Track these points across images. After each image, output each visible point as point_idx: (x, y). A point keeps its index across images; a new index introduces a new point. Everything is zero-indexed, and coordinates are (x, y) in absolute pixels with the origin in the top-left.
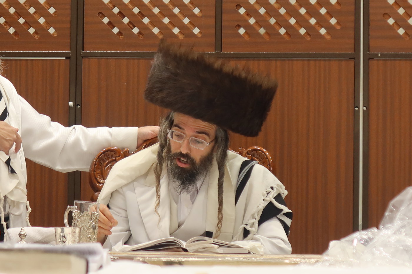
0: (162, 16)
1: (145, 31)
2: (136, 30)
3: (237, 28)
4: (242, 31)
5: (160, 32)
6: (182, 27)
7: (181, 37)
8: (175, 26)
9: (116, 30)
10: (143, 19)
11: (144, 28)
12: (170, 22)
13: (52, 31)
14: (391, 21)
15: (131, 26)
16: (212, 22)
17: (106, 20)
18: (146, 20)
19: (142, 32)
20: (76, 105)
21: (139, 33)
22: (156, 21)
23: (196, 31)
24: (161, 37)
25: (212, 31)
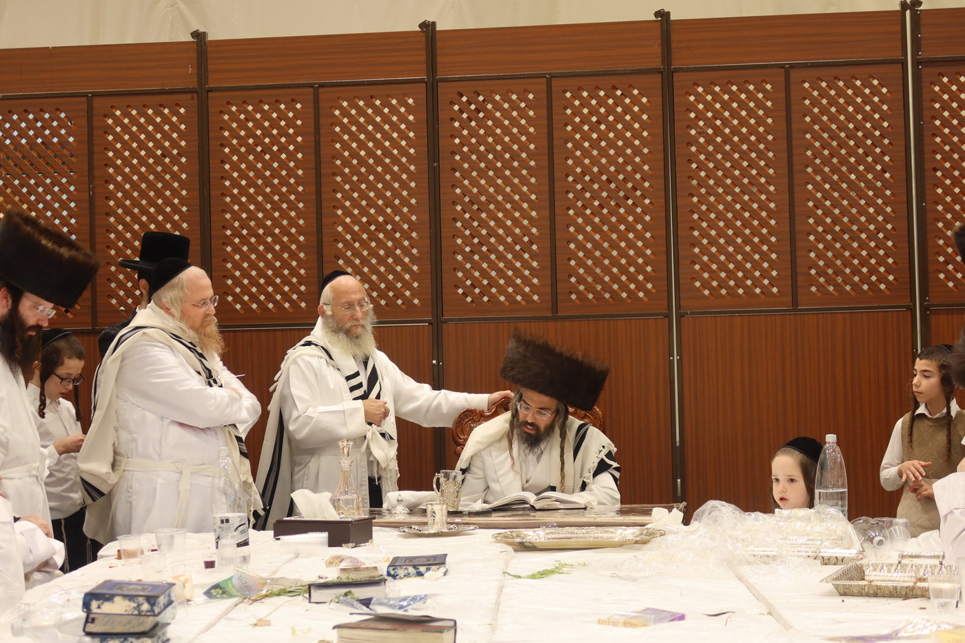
0: (507, 286)
1: (493, 298)
2: (486, 299)
3: (570, 294)
4: (573, 297)
5: (506, 300)
6: (524, 295)
7: (524, 303)
8: (517, 294)
9: (469, 299)
10: (491, 289)
11: (492, 296)
12: (514, 291)
13: (416, 301)
14: (698, 284)
15: (482, 295)
16: (549, 289)
17: (460, 291)
18: (494, 290)
19: (491, 300)
20: (438, 363)
21: (489, 301)
22: (502, 291)
23: (536, 297)
24: (507, 304)
25: (549, 297)
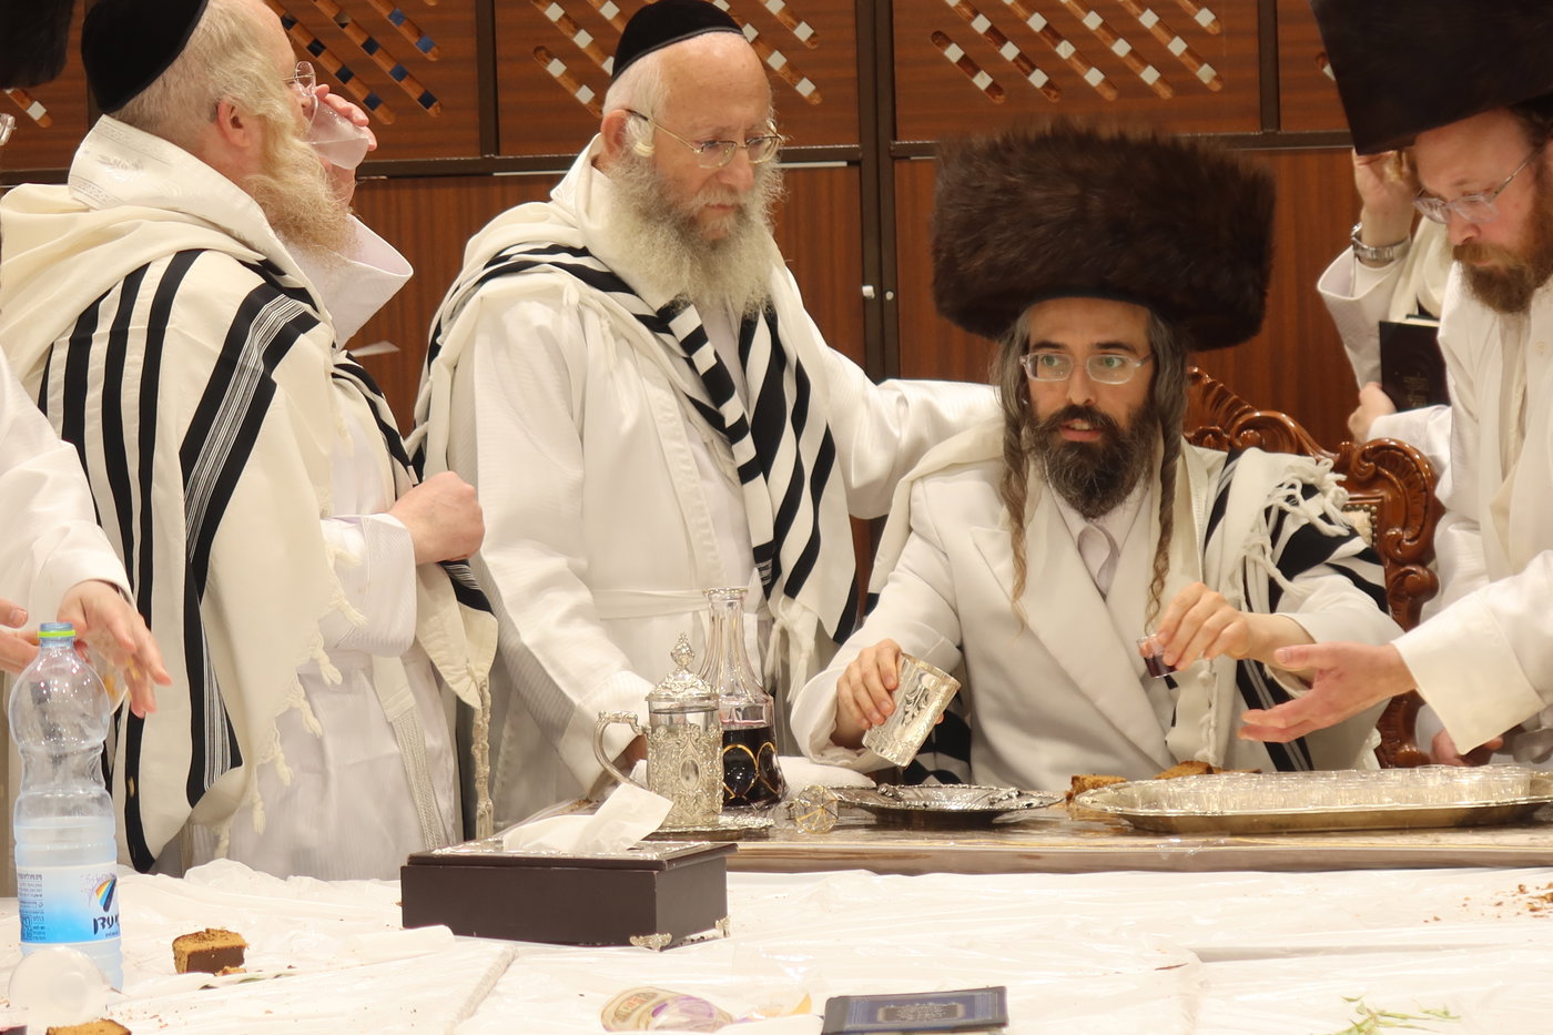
0: (1109, 37)
1: (1062, 77)
2: (1038, 79)
3: (1320, 61)
5: (1107, 82)
6: (1166, 65)
7: (1165, 93)
8: (1145, 63)
9: (982, 81)
10: (1056, 45)
11: (1060, 72)
12: (1132, 53)
13: (805, 88)
15: (1025, 66)
16: (1250, 46)
17: (954, 53)
18: (1065, 50)
19: (1056, 81)
20: (880, 292)
21: (1048, 85)
22: (1092, 51)
23: (1205, 73)
24: (1110, 95)
25: (1252, 74)
